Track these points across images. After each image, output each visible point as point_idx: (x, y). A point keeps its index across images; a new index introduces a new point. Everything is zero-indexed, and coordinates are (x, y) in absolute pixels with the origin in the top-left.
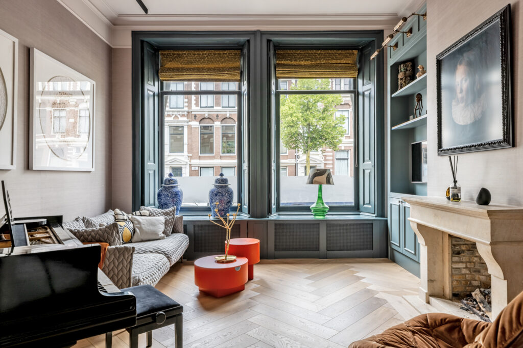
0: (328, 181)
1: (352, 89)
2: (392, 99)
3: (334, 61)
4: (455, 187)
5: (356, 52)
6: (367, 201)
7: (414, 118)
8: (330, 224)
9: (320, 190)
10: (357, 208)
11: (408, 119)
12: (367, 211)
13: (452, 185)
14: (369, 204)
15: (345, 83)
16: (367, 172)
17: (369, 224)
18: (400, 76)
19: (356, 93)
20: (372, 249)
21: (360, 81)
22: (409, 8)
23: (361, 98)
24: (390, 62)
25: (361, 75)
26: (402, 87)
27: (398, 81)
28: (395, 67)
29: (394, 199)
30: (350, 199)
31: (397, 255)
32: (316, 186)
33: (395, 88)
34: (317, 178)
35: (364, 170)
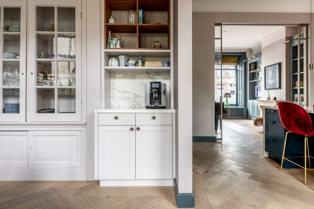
0: (230, 97)
1: (235, 69)
2: (249, 73)
3: (230, 60)
4: (269, 97)
5: (237, 57)
6: (240, 102)
7: (256, 79)
8: (231, 109)
9: (227, 99)
10: (237, 105)
11: (254, 80)
12: (240, 106)
14: (241, 103)
15: (232, 67)
16: (240, 94)
17: (242, 109)
18: (252, 67)
19: (237, 70)
20: (243, 116)
21: (238, 66)
22: (255, 48)
23: (238, 72)
24: (249, 63)
25: (238, 64)
26: (252, 70)
27: (251, 68)
28: (250, 64)
29: (250, 102)
30: (235, 103)
31: (251, 117)
32: (226, 98)
33: (250, 70)
34: (226, 96)
35: (239, 94)
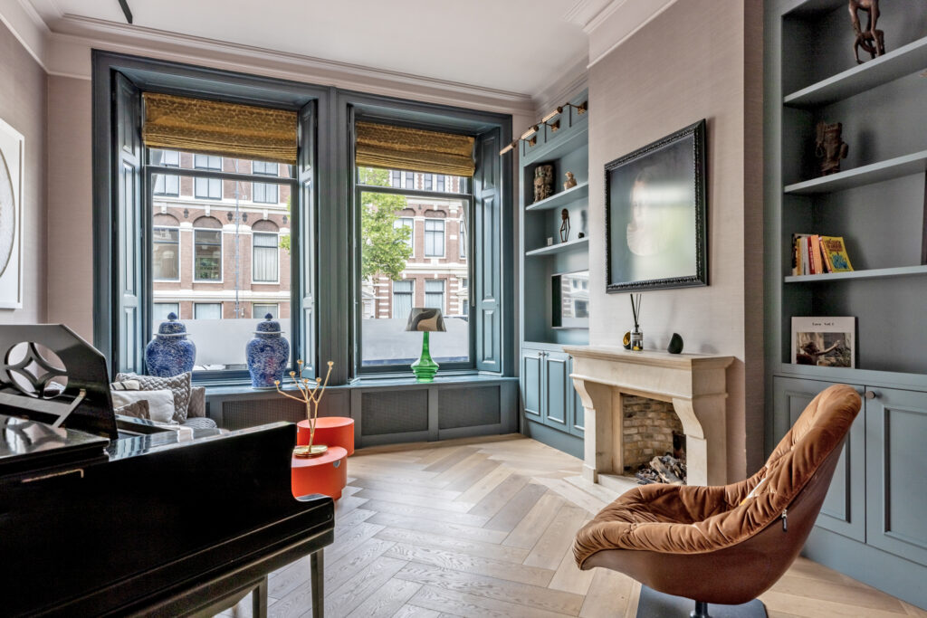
0: (440, 328)
1: (465, 193)
2: (527, 212)
3: (442, 150)
4: (637, 333)
5: (471, 140)
6: (488, 353)
7: (555, 242)
8: (444, 390)
9: (426, 340)
10: (472, 365)
11: (545, 244)
12: (488, 368)
13: (633, 331)
14: (492, 358)
15: (452, 183)
16: (488, 313)
17: (495, 388)
18: (538, 182)
19: (473, 201)
20: (500, 422)
21: (477, 184)
22: (550, 91)
23: (479, 208)
24: (524, 162)
25: (479, 173)
26: (539, 199)
27: (533, 190)
28: (531, 170)
29: (529, 352)
30: (462, 353)
31: (534, 427)
32: (421, 334)
33: (530, 199)
34: (423, 323)
35: (483, 311)
